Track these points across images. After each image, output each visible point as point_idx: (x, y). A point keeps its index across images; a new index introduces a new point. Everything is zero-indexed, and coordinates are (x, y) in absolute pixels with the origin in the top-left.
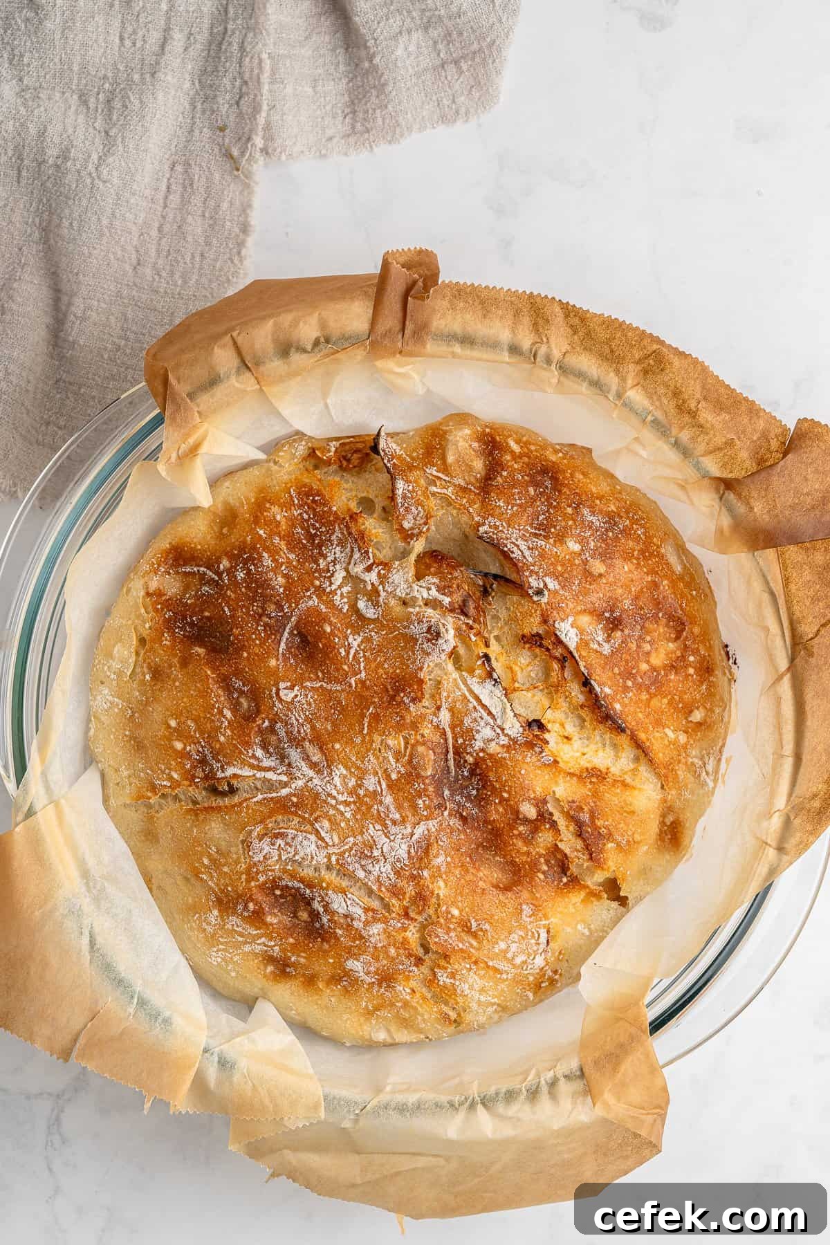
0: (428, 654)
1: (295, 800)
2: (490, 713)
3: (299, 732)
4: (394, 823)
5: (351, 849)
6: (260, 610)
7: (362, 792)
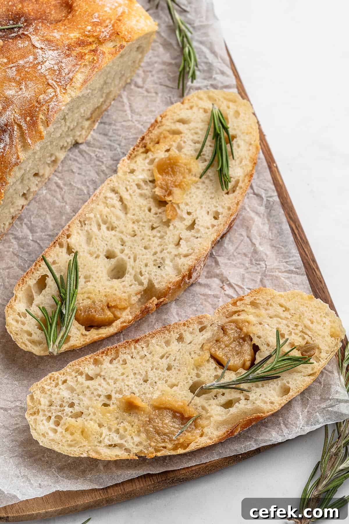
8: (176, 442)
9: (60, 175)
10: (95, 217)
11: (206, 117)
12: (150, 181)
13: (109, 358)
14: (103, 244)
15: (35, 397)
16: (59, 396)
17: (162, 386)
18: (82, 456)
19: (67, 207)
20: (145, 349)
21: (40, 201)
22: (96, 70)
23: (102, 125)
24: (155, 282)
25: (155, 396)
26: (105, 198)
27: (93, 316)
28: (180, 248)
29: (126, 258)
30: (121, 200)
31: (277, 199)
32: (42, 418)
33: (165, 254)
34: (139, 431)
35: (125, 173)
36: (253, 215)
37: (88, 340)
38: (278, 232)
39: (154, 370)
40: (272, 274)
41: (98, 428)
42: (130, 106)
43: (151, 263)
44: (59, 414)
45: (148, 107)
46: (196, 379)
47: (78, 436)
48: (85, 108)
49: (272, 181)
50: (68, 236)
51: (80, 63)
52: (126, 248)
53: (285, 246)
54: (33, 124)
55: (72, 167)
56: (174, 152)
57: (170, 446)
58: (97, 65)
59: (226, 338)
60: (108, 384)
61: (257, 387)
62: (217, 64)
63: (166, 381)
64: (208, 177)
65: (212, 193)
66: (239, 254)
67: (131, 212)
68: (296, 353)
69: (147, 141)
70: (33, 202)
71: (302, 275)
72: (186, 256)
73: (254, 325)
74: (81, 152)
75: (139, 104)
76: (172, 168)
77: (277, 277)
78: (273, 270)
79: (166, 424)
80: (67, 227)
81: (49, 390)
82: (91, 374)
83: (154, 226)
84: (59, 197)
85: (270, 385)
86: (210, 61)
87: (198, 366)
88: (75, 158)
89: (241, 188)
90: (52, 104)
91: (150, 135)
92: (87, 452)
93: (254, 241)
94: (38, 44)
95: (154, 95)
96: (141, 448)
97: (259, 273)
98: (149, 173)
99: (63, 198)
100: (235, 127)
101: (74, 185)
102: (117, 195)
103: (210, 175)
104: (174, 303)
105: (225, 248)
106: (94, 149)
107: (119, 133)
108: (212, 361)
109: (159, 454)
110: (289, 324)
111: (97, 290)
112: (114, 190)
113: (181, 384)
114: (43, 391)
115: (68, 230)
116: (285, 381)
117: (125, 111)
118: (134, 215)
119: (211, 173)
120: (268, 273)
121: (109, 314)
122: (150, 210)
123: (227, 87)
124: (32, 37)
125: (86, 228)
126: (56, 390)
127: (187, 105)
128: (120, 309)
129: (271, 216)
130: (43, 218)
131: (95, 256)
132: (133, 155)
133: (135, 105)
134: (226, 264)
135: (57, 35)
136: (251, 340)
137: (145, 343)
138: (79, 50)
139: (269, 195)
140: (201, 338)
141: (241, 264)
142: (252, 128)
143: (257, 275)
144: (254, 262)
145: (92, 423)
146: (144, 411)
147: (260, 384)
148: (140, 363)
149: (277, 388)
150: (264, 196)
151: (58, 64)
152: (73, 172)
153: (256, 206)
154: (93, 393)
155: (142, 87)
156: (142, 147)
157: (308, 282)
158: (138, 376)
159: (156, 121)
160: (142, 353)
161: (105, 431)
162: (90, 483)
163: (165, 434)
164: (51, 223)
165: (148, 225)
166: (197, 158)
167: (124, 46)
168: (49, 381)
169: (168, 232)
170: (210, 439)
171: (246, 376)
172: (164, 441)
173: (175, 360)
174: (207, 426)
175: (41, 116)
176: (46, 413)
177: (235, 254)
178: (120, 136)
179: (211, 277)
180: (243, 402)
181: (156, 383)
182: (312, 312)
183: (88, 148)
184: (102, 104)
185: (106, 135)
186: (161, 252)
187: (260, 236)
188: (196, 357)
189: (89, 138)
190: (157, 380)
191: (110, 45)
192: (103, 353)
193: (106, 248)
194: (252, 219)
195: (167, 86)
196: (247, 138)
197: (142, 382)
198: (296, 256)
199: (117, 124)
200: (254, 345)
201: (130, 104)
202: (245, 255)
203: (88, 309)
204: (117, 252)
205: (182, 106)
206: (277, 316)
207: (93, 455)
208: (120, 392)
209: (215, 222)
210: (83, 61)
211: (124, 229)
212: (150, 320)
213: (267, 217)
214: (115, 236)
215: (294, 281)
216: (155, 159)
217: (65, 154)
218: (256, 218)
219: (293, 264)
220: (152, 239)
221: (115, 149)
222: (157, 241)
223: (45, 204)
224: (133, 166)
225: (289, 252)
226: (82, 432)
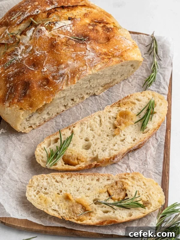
0: (45, 34)
1: (72, 74)
2: (64, 26)
3: (55, 69)
4: (85, 53)
5: (89, 64)
6: (22, 73)
7: (75, 58)
8: (79, 218)
9: (83, 104)
10: (88, 123)
11: (148, 101)
12: (115, 118)
13: (67, 177)
14: (86, 134)
15: (33, 181)
16: (42, 184)
17: (83, 195)
18: (41, 209)
19: (81, 117)
20: (83, 178)
21: (71, 111)
22: (107, 66)
23: (108, 92)
24: (99, 156)
25: (78, 198)
26: (95, 118)
27: (70, 160)
28: (114, 147)
29: (92, 143)
30: (100, 121)
31: (164, 143)
32: (33, 189)
33: (108, 147)
34: (66, 209)
35: (107, 111)
36: (151, 146)
37: (63, 168)
38: (158, 156)
39: (83, 188)
40: (148, 171)
41: (52, 201)
42: (122, 88)
43: (101, 148)
44: (40, 190)
45: (129, 91)
46: (97, 197)
47: (43, 201)
48: (100, 81)
49: (165, 136)
50: (74, 127)
51: (101, 61)
52: (94, 139)
53: (158, 163)
54: (73, 77)
55: (89, 103)
56: (129, 110)
57: (76, 218)
58: (108, 64)
59: (116, 187)
60: (63, 186)
61: (120, 209)
62: (163, 84)
63: (85, 194)
64: (138, 124)
65: (137, 131)
66: (139, 159)
67: (102, 126)
68: (141, 202)
69: (121, 102)
70: (68, 111)
71: (160, 176)
72: (115, 150)
73: (129, 186)
74: (95, 99)
75: (126, 89)
76: (125, 116)
77: (150, 173)
78: (149, 170)
79: (78, 210)
80: (75, 123)
81: (40, 180)
82: (58, 180)
83: (109, 135)
84: (79, 112)
85: (125, 211)
86: (161, 82)
87: (100, 193)
88: (92, 100)
89: (149, 133)
90: (84, 72)
91: (123, 100)
92: (44, 209)
93: (147, 156)
94: (88, 49)
95: (134, 87)
96: (64, 215)
97: (143, 169)
98: (116, 115)
99: (80, 113)
100: (158, 109)
101: (87, 110)
102: (100, 118)
103: (139, 123)
104: (105, 168)
105: (134, 154)
106: (101, 99)
107: (113, 97)
108: (107, 193)
109: (70, 220)
110: (143, 191)
111: (76, 150)
112: (99, 116)
113: (91, 197)
114: (37, 179)
115: (75, 124)
116: (132, 212)
117: (120, 89)
118: (103, 128)
119: (140, 123)
120: (147, 170)
121: (76, 161)
122: (110, 129)
123: (163, 94)
124: (87, 45)
125: (82, 126)
126: (42, 181)
127: (142, 94)
128: (81, 161)
129: (158, 149)
130: (69, 118)
131: (81, 138)
132: (113, 106)
133: (124, 88)
134: (132, 161)
135: (98, 48)
136: (126, 191)
137: (84, 176)
138: (103, 56)
139: (161, 141)
140: (106, 183)
141: (138, 163)
142: (164, 111)
143: (142, 169)
144: (143, 164)
145: (50, 198)
146: (72, 202)
147: (121, 208)
148: (78, 183)
149: (128, 213)
150: (159, 141)
151: (92, 58)
152: (89, 105)
153: (154, 143)
154: (55, 187)
155: (130, 83)
156: (118, 104)
157: (161, 179)
158: (75, 188)
159: (128, 96)
160: (81, 180)
161: (54, 203)
162: (41, 222)
163: (76, 213)
164: (71, 121)
165: (106, 134)
166: (137, 116)
167: (123, 61)
168: (41, 177)
169: (113, 139)
170: (93, 222)
171: (116, 203)
172: (74, 216)
173: (92, 187)
174: (94, 216)
175: (77, 75)
176: (35, 188)
177: (137, 158)
178: (113, 98)
179: (124, 164)
180: (112, 213)
181: (81, 193)
182: (154, 190)
183: (99, 98)
184: (110, 83)
185: (108, 95)
186: (107, 146)
187: (150, 155)
188: (101, 189)
189: (101, 95)
190: (82, 192)
191: (118, 59)
192: (66, 174)
193: (86, 136)
194: (150, 147)
195: (140, 86)
196: (160, 115)
197: (76, 190)
198: (161, 168)
199: (114, 93)
200: (126, 193)
201: (123, 87)
202: (141, 160)
203: (69, 156)
204: (90, 139)
205: (140, 94)
206: (140, 186)
207: (45, 211)
208: (66, 191)
209: (133, 142)
210: (103, 60)
211: (96, 132)
212: (93, 171)
213: (157, 149)
214: (92, 133)
215: (156, 177)
216: (120, 110)
217: (88, 97)
218: (152, 148)
219: (158, 171)
220: (106, 140)
221: (109, 102)
222: (107, 141)
223: (73, 113)
224: (111, 110)
225: (159, 165)
226: (45, 200)
